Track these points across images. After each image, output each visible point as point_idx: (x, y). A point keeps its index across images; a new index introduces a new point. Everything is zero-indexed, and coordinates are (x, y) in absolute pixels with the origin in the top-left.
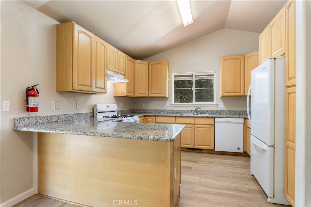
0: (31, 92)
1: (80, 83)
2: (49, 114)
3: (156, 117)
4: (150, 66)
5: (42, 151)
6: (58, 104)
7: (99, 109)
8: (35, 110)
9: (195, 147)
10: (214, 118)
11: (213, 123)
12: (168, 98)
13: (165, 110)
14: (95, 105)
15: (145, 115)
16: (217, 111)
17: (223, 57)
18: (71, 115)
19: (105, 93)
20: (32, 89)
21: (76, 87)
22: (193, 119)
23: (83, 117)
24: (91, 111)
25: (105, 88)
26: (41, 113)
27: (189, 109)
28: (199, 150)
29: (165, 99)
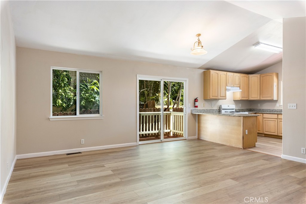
0: (196, 100)
1: (213, 96)
2: (201, 109)
3: (264, 114)
4: (261, 78)
5: (199, 122)
6: (204, 104)
7: (223, 108)
8: (197, 107)
13: (275, 110)
14: (221, 105)
15: (255, 112)
18: (210, 110)
19: (225, 99)
20: (196, 99)
21: (211, 97)
23: (214, 111)
24: (219, 109)
25: (225, 96)
26: (198, 108)
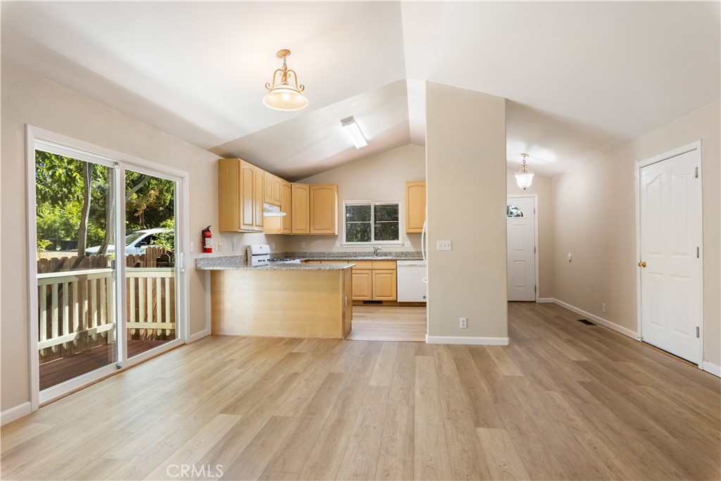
0: (205, 234)
1: (245, 223)
4: (312, 191)
6: (220, 244)
7: (254, 252)
8: (209, 251)
9: (374, 300)
10: (396, 260)
11: (395, 268)
12: (337, 236)
13: (334, 253)
14: (249, 247)
15: (307, 259)
16: (402, 253)
17: (407, 182)
19: (262, 231)
20: (207, 230)
22: (370, 263)
23: (238, 260)
24: (245, 254)
25: (263, 226)
26: (214, 255)
27: (367, 250)
28: (379, 303)
29: (333, 237)
